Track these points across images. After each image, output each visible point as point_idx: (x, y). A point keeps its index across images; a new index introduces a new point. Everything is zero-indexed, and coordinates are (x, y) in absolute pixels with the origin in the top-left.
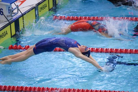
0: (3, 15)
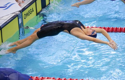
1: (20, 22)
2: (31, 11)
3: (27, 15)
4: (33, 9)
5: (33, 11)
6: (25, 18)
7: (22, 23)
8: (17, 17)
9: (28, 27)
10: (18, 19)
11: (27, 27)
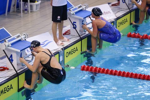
0: (125, 3)
1: (61, 60)
2: (74, 49)
3: (70, 53)
4: (77, 48)
5: (77, 50)
6: (67, 56)
7: (64, 60)
8: (58, 54)
9: (69, 66)
10: (59, 56)
11: (67, 65)
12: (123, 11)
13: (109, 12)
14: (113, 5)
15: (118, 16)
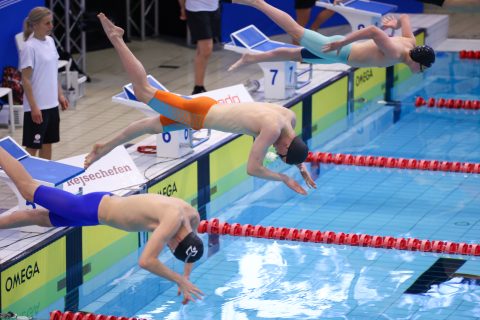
12: (164, 165)
13: (127, 168)
14: (140, 149)
15: (151, 178)
